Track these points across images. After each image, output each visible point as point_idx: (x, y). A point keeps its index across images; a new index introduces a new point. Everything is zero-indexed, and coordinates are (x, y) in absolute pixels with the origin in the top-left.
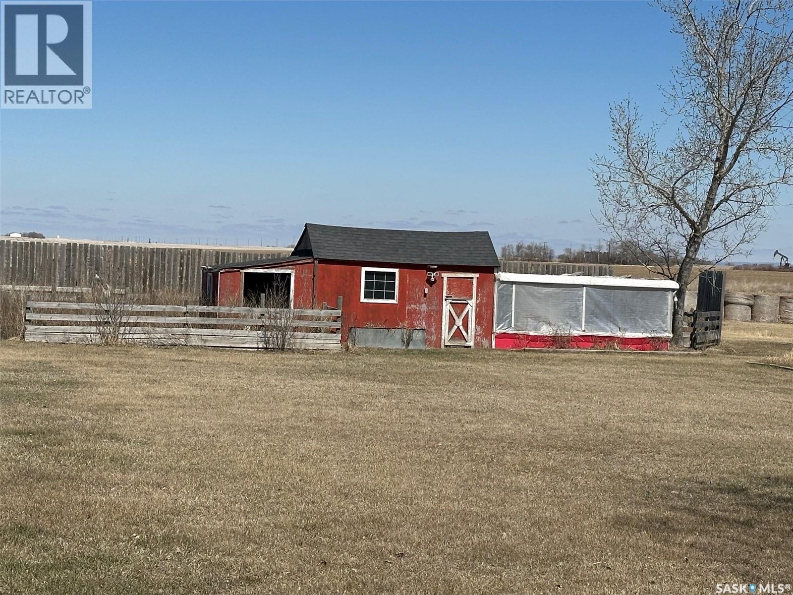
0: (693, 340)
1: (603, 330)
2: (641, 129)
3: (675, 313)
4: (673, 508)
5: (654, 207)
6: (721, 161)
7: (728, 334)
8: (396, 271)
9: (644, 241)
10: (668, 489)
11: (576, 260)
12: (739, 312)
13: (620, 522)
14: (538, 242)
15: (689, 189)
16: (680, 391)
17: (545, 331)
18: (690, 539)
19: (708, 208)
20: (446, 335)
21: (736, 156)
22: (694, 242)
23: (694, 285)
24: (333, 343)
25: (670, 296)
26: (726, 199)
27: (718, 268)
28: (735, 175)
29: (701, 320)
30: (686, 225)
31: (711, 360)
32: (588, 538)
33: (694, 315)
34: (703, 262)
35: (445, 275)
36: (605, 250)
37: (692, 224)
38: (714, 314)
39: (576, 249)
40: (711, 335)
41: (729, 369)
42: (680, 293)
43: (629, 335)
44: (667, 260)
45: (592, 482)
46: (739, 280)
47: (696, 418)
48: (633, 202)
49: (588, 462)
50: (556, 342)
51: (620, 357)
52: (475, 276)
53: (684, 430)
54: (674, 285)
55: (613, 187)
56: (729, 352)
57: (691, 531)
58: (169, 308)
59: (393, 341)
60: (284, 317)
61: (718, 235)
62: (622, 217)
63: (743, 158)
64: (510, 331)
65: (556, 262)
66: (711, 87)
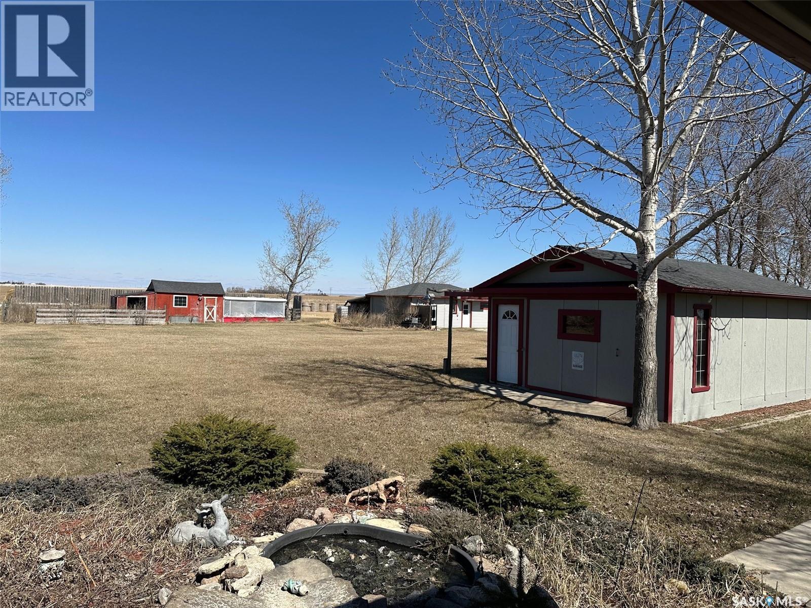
0: (292, 318)
1: (262, 315)
2: (274, 250)
3: (286, 310)
4: (284, 372)
5: (278, 275)
6: (300, 261)
7: (303, 316)
8: (187, 296)
9: (275, 286)
10: (281, 366)
11: (253, 292)
12: (307, 309)
13: (265, 378)
14: (240, 287)
15: (290, 269)
16: (287, 334)
17: (242, 316)
18: (289, 382)
19: (296, 276)
20: (206, 318)
21: (305, 259)
22: (292, 286)
23: (292, 300)
24: (163, 322)
25: (284, 304)
26: (302, 273)
27: (299, 295)
28: (305, 265)
29: (294, 311)
30: (289, 281)
31: (298, 324)
32: (254, 384)
33: (292, 310)
34: (294, 293)
35: (205, 298)
36: (263, 289)
37: (291, 280)
38: (299, 309)
39: (253, 289)
40: (298, 316)
41: (303, 327)
42: (287, 303)
43: (271, 316)
44: (283, 292)
45: (256, 365)
46: (307, 298)
47: (292, 343)
48: (271, 274)
49: (255, 359)
50: (246, 319)
51: (268, 324)
52: (216, 298)
53: (288, 347)
54: (286, 300)
55: (264, 269)
56: (303, 321)
57: (289, 379)
58: (97, 310)
59: (186, 320)
60: (143, 313)
61: (300, 284)
62: (268, 278)
63: (307, 260)
64: (229, 316)
65: (246, 293)
66: (296, 237)
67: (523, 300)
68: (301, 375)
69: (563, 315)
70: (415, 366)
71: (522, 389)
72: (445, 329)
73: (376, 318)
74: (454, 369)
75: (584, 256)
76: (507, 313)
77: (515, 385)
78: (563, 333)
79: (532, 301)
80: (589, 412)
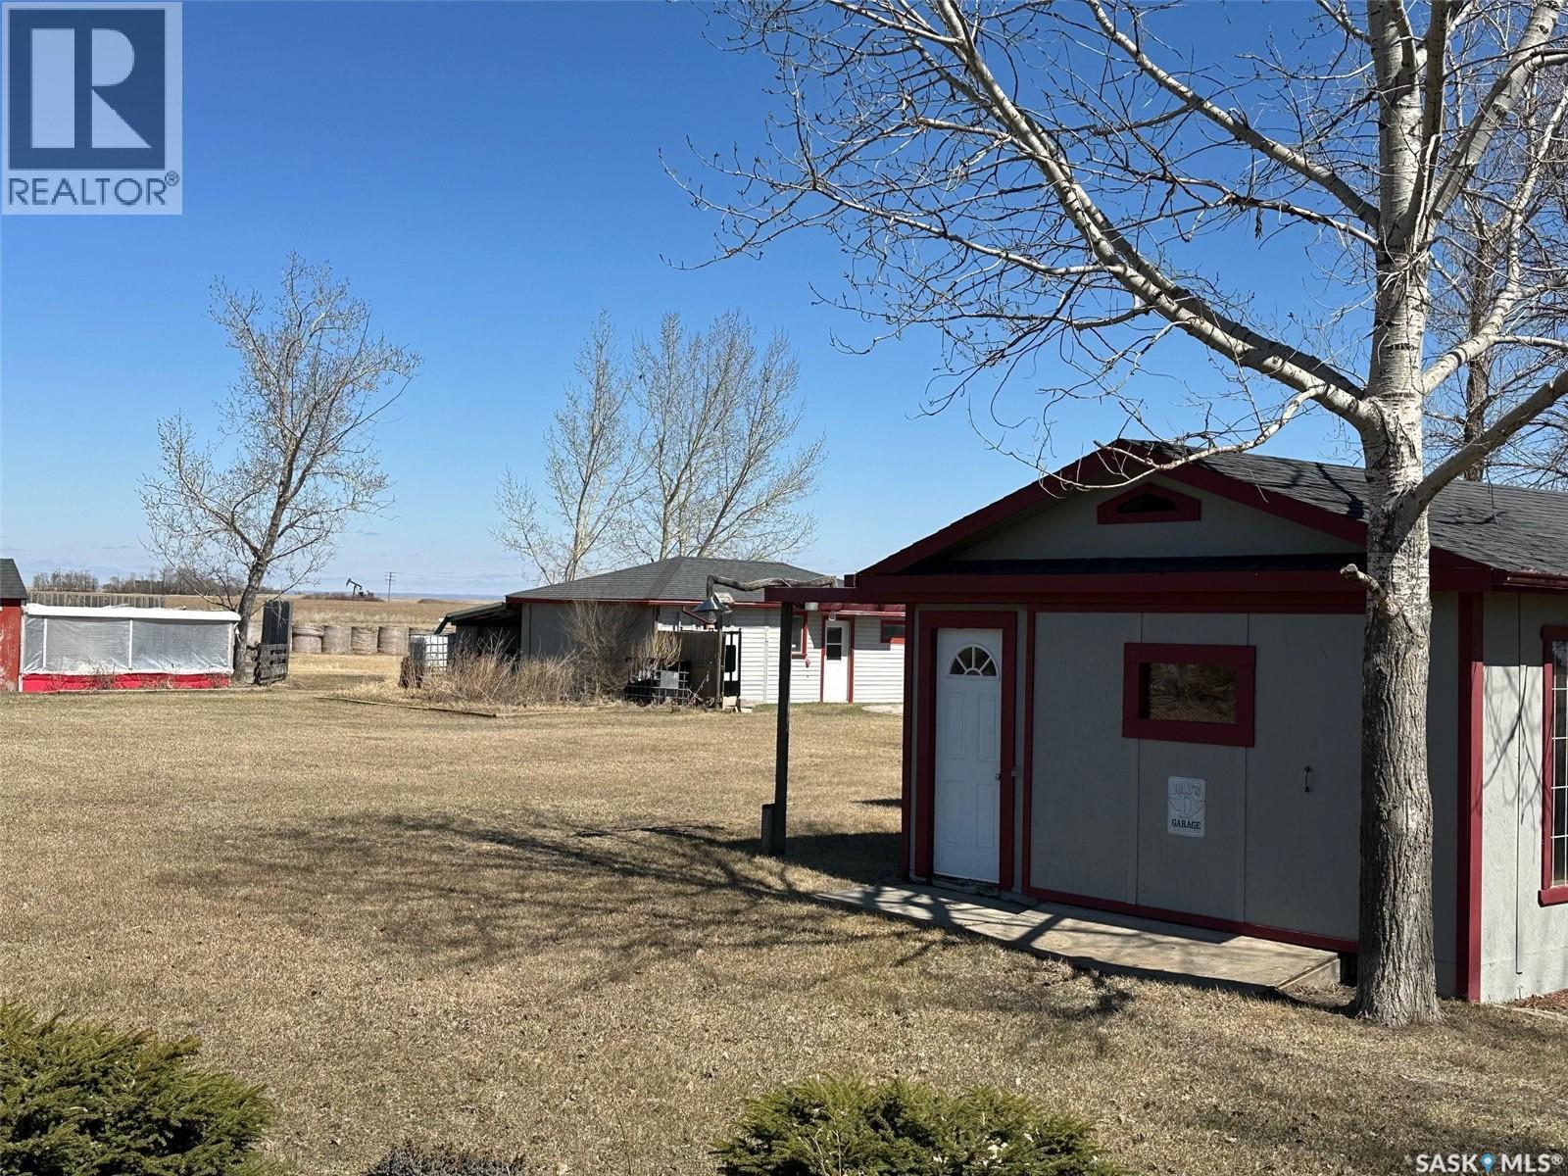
0: (257, 675)
1: (154, 666)
2: (195, 448)
3: (236, 647)
4: (227, 859)
5: (211, 533)
6: (285, 484)
7: (296, 667)
9: (201, 568)
10: (222, 838)
11: (124, 590)
12: (309, 644)
13: (164, 880)
15: (251, 514)
16: (240, 731)
17: (84, 670)
18: (244, 892)
19: (272, 536)
21: (302, 480)
22: (257, 570)
23: (258, 616)
25: (230, 628)
26: (292, 525)
27: (284, 598)
28: (301, 499)
29: (266, 654)
30: (248, 552)
31: (277, 696)
32: (125, 900)
33: (258, 648)
34: (264, 591)
36: (158, 578)
37: (255, 551)
38: (280, 646)
39: (124, 578)
40: (277, 670)
41: (296, 705)
42: (242, 625)
43: (184, 671)
44: (227, 590)
45: (133, 838)
46: (310, 609)
47: (258, 760)
48: (188, 527)
49: (130, 815)
50: (97, 682)
51: (174, 697)
53: (244, 773)
54: (236, 617)
55: (163, 511)
56: (297, 686)
57: (245, 883)
61: (285, 562)
62: (174, 543)
63: (309, 482)
64: (41, 672)
65: (100, 592)
66: (272, 406)
67: (1016, 614)
68: (286, 867)
69: (1141, 663)
70: (671, 832)
71: (1011, 901)
72: (766, 707)
73: (542, 674)
74: (797, 840)
75: (1201, 473)
76: (966, 655)
77: (991, 886)
78: (1139, 720)
79: (1041, 616)
80: (1223, 970)
